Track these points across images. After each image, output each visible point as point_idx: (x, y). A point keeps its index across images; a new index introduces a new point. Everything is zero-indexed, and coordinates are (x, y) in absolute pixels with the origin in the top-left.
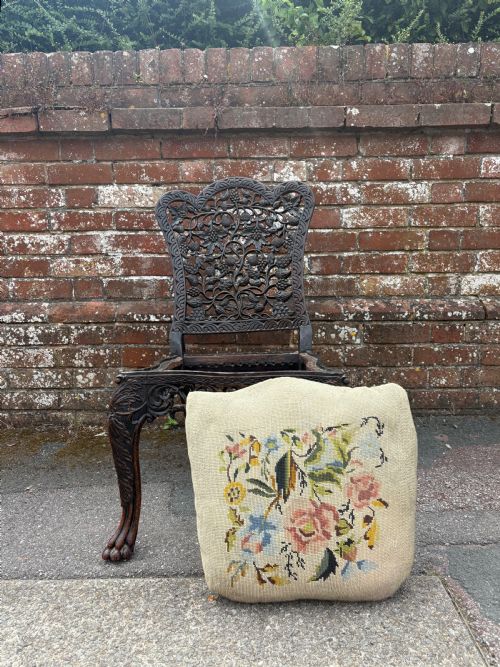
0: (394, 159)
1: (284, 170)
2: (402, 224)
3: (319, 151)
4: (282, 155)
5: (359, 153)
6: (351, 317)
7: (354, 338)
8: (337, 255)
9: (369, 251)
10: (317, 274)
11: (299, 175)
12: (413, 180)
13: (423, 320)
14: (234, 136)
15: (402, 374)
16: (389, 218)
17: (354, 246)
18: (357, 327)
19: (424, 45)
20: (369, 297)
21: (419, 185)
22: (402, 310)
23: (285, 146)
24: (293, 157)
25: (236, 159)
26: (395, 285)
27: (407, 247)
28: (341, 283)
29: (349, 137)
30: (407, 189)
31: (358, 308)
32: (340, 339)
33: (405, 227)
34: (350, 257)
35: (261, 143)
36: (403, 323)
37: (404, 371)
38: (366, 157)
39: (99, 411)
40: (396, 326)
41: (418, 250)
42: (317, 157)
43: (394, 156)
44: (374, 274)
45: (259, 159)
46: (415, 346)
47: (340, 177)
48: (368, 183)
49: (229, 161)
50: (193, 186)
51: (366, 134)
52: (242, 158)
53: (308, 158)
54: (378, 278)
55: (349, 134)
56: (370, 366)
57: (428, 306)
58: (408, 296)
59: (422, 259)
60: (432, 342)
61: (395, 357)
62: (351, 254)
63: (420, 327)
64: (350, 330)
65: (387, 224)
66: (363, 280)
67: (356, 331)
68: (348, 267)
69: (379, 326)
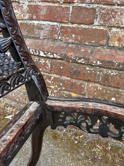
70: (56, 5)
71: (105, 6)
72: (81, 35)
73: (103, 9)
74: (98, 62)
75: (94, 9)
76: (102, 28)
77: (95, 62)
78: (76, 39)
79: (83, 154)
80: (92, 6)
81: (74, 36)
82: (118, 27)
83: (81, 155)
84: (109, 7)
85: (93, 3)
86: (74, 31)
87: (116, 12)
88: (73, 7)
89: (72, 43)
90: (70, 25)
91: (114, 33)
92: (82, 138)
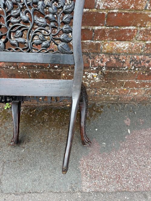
2: (140, 8)
6: (95, 69)
7: (95, 78)
8: (90, 28)
9: (112, 26)
15: (117, 91)
16: (132, 3)
17: (103, 23)
18: (98, 73)
20: (107, 54)
26: (124, 48)
27: (139, 25)
28: (91, 46)
31: (100, 63)
32: (88, 78)
33: (142, 10)
34: (99, 30)
36: (123, 72)
40: (119, 73)
41: (145, 27)
44: (113, 41)
46: (127, 81)
54: (115, 43)
57: (140, 62)
58: (130, 54)
59: (146, 32)
60: (136, 79)
61: (115, 85)
62: (100, 28)
64: (94, 74)
65: (129, 7)
66: (105, 44)
67: (97, 75)
68: (97, 36)
69: (110, 73)
74: (24, 67)
77: (22, 67)
79: (36, 122)
83: (35, 122)
92: (35, 111)
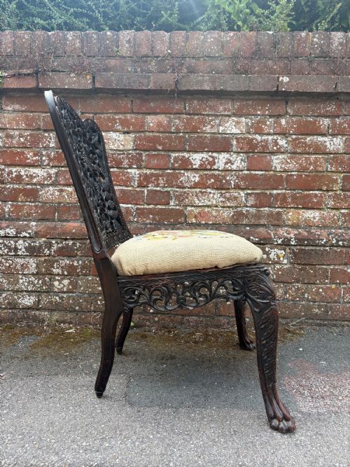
0: (315, 118)
1: (228, 124)
2: (320, 169)
3: (256, 110)
4: (226, 113)
5: (287, 113)
6: (280, 242)
7: (282, 259)
8: (268, 192)
9: (294, 190)
10: (252, 206)
11: (239, 129)
12: (331, 135)
13: (338, 246)
14: (189, 97)
15: (321, 290)
16: (310, 164)
17: (282, 185)
18: (285, 250)
19: (339, 33)
20: (293, 226)
21: (335, 139)
22: (321, 237)
23: (229, 105)
24: (234, 115)
25: (190, 114)
26: (314, 218)
27: (325, 188)
28: (270, 215)
29: (279, 100)
30: (325, 142)
31: (285, 234)
32: (270, 260)
33: (324, 172)
34: (278, 194)
35: (210, 103)
36: (322, 248)
37: (322, 288)
38: (293, 116)
39: (70, 312)
40: (316, 250)
41: (332, 190)
42: (254, 115)
43: (314, 116)
44: (297, 208)
45: (208, 115)
46: (332, 267)
47: (272, 131)
48: (294, 137)
49: (185, 116)
50: (155, 134)
51: (293, 98)
52: (195, 114)
53: (246, 115)
54: (301, 211)
55: (280, 98)
56: (294, 282)
57: (342, 235)
58: (325, 227)
59: (336, 197)
60: (346, 264)
61: (315, 276)
62: (279, 192)
63: (336, 251)
64: (279, 252)
65: (308, 169)
66: (288, 213)
67: (284, 253)
68: (277, 202)
69: (302, 250)
70: (130, 188)
71: (178, 189)
72: (158, 215)
73: (177, 191)
75: (168, 192)
76: (178, 207)
78: (154, 219)
80: (165, 189)
81: (151, 216)
82: (192, 206)
84: (181, 190)
85: (166, 187)
86: (150, 212)
87: (188, 194)
88: (148, 191)
89: (150, 224)
90: (146, 206)
91: (190, 211)
